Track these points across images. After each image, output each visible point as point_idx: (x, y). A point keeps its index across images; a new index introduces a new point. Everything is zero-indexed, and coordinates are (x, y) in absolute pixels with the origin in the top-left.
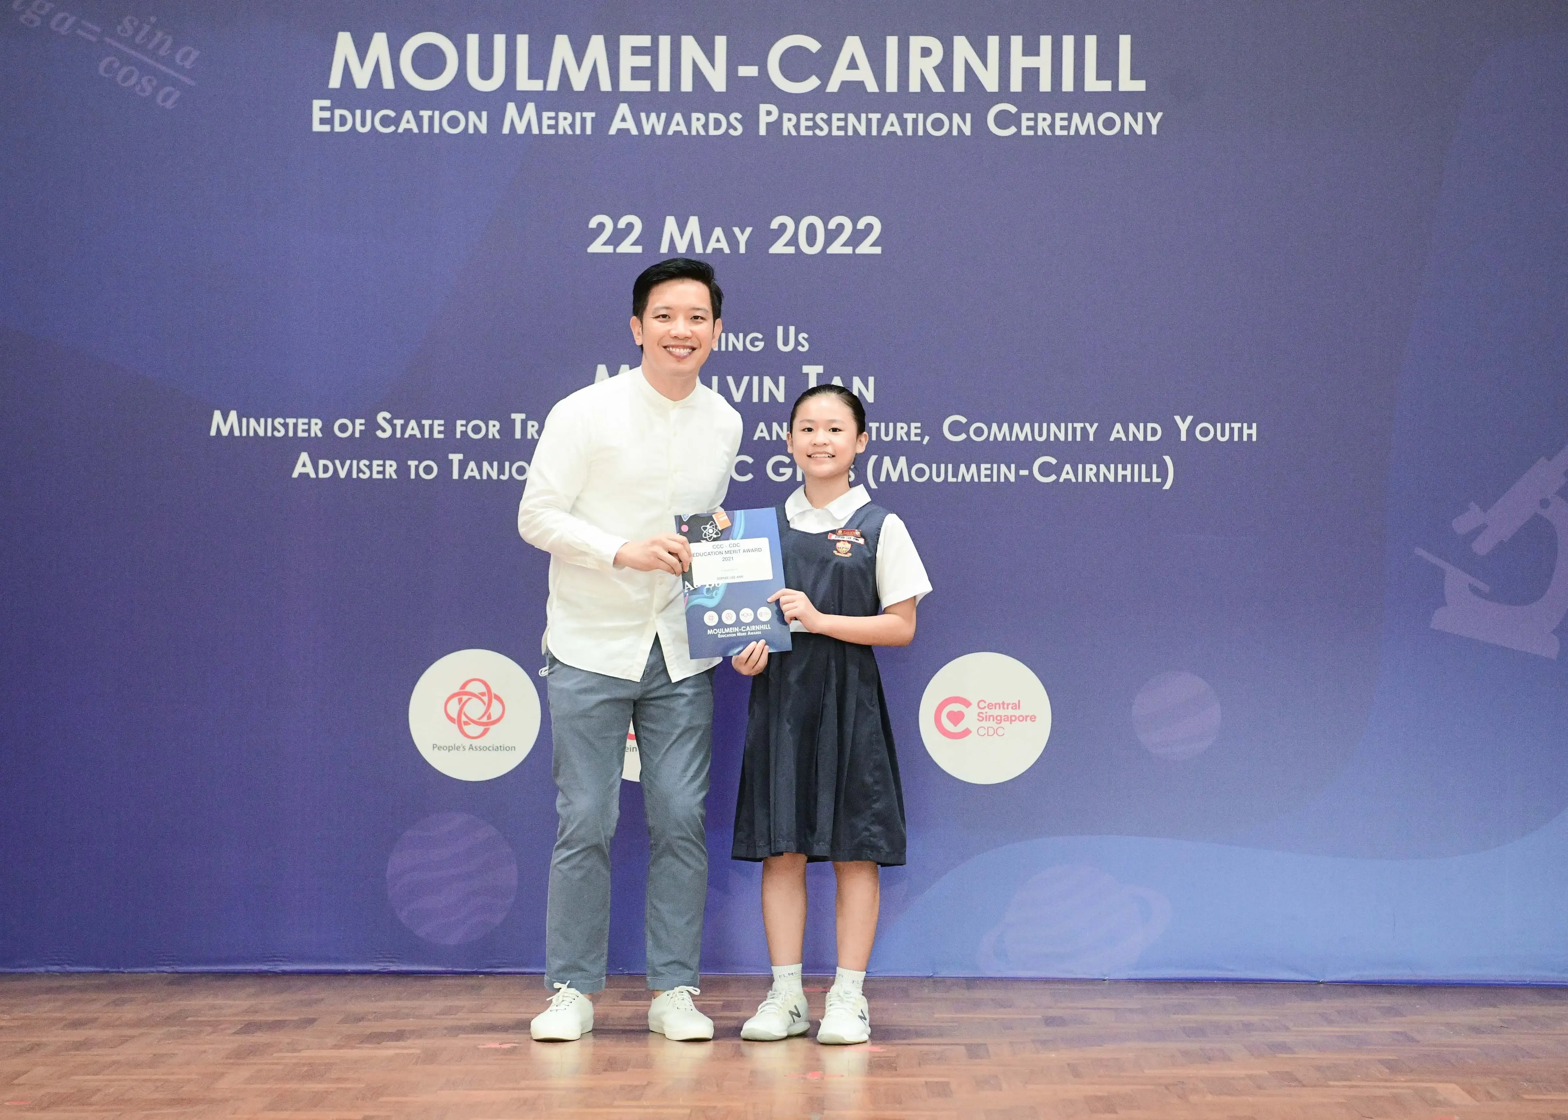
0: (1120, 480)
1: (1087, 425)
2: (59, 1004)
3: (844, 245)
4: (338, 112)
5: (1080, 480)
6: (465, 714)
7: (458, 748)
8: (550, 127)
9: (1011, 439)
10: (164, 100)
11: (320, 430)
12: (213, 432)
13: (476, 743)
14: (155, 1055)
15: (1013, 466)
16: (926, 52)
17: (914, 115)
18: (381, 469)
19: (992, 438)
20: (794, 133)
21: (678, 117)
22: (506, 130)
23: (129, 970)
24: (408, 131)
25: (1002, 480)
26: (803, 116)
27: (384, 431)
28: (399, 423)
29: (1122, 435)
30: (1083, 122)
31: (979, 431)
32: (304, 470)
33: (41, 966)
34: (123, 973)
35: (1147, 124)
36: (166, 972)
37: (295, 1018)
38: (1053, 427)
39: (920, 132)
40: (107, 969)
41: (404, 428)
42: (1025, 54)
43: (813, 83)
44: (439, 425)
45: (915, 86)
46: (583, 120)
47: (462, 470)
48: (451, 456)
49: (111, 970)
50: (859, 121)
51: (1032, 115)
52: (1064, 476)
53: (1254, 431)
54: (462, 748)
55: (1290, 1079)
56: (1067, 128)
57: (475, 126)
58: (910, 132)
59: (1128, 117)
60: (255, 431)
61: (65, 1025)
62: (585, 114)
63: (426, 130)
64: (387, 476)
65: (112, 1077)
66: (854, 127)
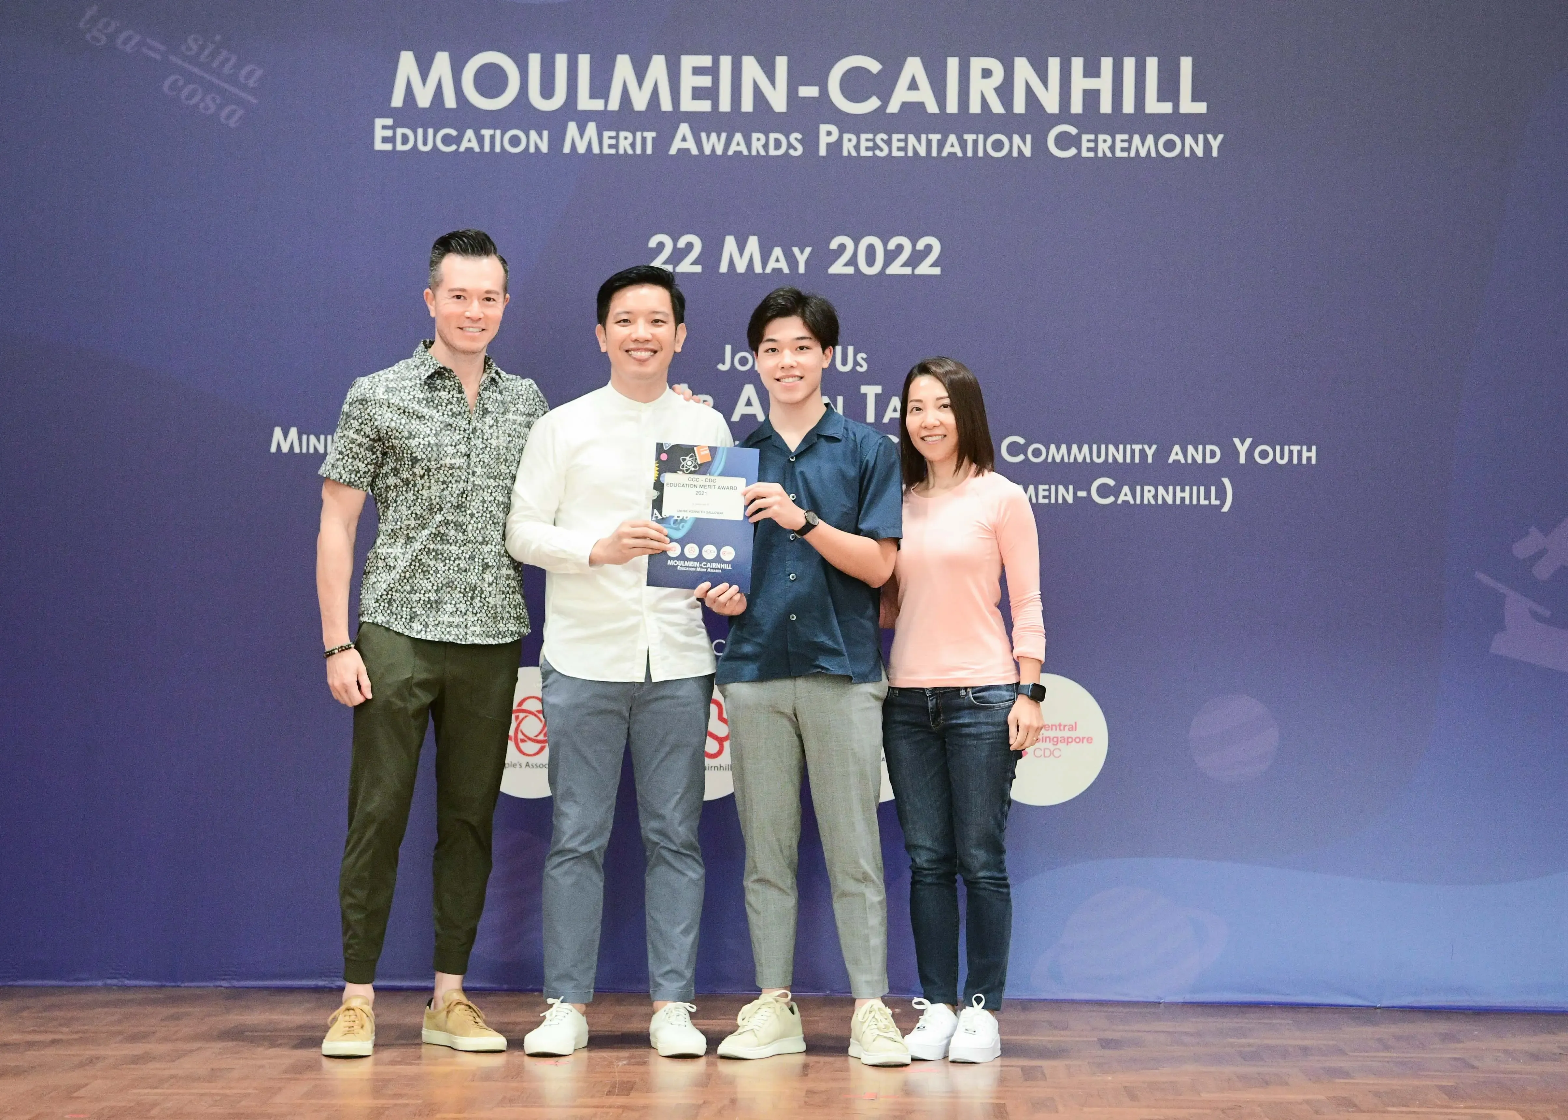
0: (1178, 502)
1: (1146, 447)
2: (117, 1017)
3: (904, 265)
4: (400, 131)
5: (1138, 502)
6: (522, 732)
7: (514, 766)
8: (610, 146)
9: (1069, 459)
10: (228, 117)
12: (273, 449)
13: (532, 760)
14: (212, 1070)
15: (1071, 488)
16: (987, 73)
17: (974, 137)
19: (1050, 460)
20: (854, 153)
21: (738, 137)
22: (567, 149)
23: (186, 984)
24: (469, 150)
25: (1060, 501)
26: (864, 137)
29: (1180, 457)
30: (1143, 144)
31: (1036, 453)
33: (100, 980)
34: (181, 987)
35: (1207, 146)
36: (221, 986)
38: (1111, 448)
39: (981, 154)
40: (165, 983)
42: (1086, 75)
43: (874, 103)
45: (975, 107)
46: (644, 140)
49: (168, 984)
50: (920, 143)
51: (1092, 137)
52: (1122, 498)
53: (1313, 454)
54: (518, 766)
55: (1347, 1104)
56: (1128, 150)
57: (537, 147)
58: (970, 154)
59: (1188, 139)
60: (315, 449)
61: (123, 1039)
62: (646, 134)
63: (487, 149)
65: (170, 1091)
66: (914, 149)
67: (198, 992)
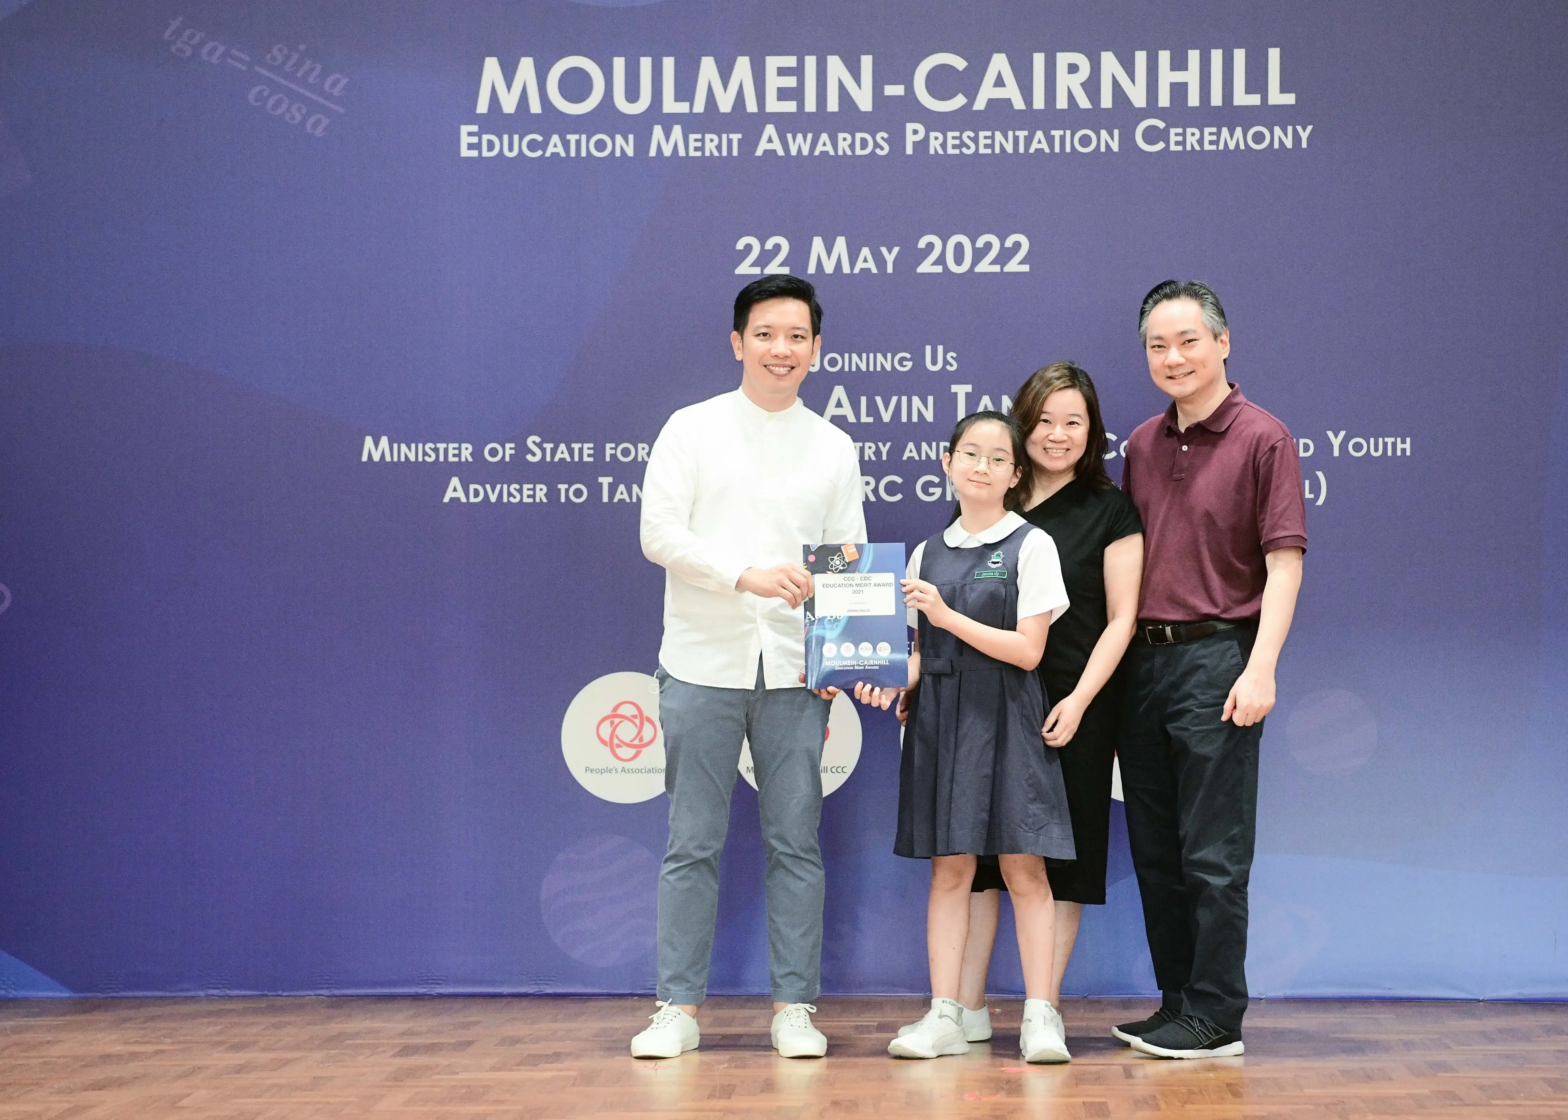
2: (218, 1028)
3: (992, 263)
4: (485, 137)
6: (617, 737)
7: (610, 771)
8: (696, 149)
10: (314, 127)
11: (471, 454)
12: (365, 458)
13: (628, 765)
14: (314, 1078)
16: (1073, 69)
17: (1061, 132)
18: (531, 493)
20: (941, 152)
21: (824, 137)
22: (653, 153)
23: (287, 994)
24: (555, 155)
26: (950, 135)
27: (534, 454)
28: (548, 446)
30: (1232, 138)
32: (455, 495)
33: (202, 990)
34: (281, 996)
35: (1297, 138)
36: (322, 995)
37: (453, 1041)
39: (1068, 149)
40: (266, 993)
41: (554, 451)
42: (1173, 68)
43: (960, 101)
44: (589, 449)
45: (1062, 103)
46: (730, 142)
47: (612, 493)
48: (601, 479)
49: (269, 994)
50: (1007, 140)
51: (1180, 130)
53: (1407, 446)
54: (614, 770)
55: (1451, 1098)
56: (1216, 143)
57: (622, 150)
58: (1057, 149)
59: (1277, 130)
60: (406, 457)
61: (226, 1048)
62: (731, 136)
63: (573, 154)
64: (538, 500)
65: (272, 1100)
66: (1001, 145)
67: (298, 1001)
